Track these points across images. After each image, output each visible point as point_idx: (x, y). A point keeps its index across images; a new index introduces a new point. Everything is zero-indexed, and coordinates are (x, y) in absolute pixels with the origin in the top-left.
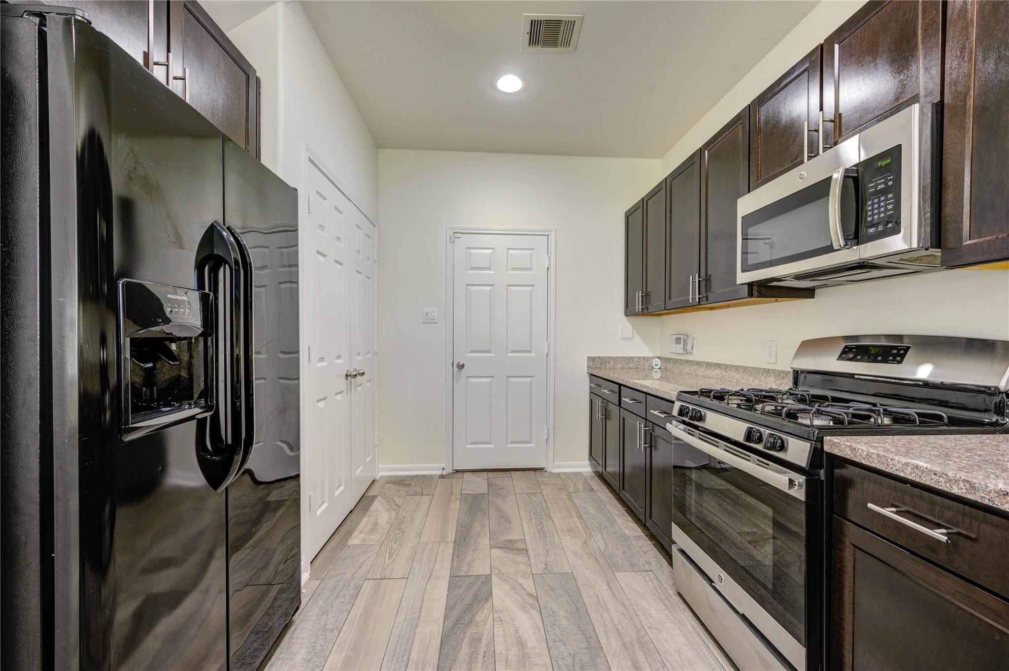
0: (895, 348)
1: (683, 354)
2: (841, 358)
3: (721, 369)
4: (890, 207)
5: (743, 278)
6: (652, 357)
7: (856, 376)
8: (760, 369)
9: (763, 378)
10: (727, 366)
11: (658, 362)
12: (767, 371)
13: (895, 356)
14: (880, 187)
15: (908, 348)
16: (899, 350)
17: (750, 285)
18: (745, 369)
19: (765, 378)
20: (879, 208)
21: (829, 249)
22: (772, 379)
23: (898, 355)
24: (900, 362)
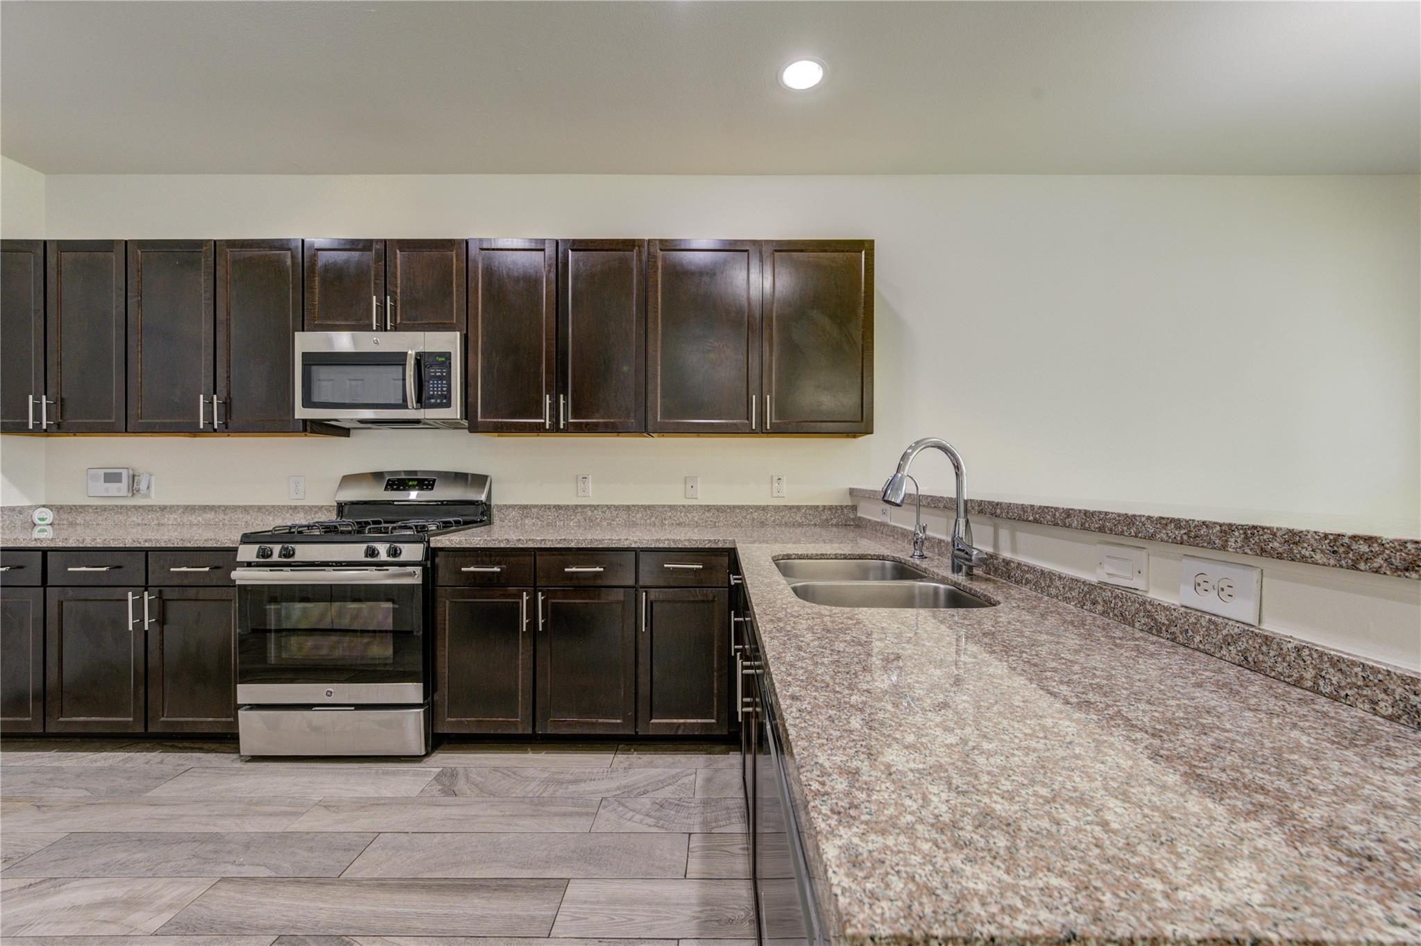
0: (426, 480)
1: (127, 496)
2: (386, 489)
3: (216, 512)
4: (445, 389)
5: (301, 413)
6: (30, 507)
7: (396, 503)
8: (284, 506)
9: (288, 515)
10: (226, 507)
11: (49, 516)
12: (295, 509)
13: (427, 485)
14: (438, 374)
15: (435, 480)
16: (429, 482)
17: (305, 421)
18: (260, 508)
19: (291, 515)
20: (437, 387)
21: (404, 405)
22: (301, 515)
23: (429, 485)
24: (432, 489)
